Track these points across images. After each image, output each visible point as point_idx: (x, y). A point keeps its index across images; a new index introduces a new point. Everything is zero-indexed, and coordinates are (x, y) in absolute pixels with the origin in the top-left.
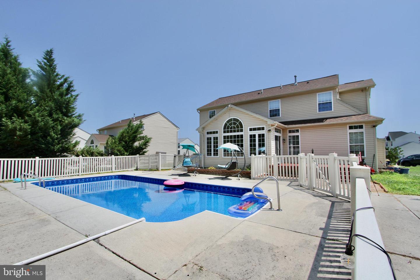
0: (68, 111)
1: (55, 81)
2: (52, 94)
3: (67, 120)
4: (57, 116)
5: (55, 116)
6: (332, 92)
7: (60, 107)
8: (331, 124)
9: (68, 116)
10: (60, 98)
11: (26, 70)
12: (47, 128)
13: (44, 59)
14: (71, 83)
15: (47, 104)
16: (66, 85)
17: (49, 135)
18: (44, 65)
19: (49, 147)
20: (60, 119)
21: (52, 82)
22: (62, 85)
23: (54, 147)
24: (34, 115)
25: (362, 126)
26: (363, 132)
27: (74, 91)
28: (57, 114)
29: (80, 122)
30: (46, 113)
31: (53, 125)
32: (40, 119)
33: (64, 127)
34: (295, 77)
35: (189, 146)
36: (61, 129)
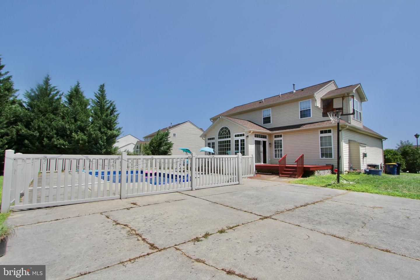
0: (111, 126)
1: (104, 106)
2: (102, 115)
3: (110, 132)
4: (104, 130)
5: (102, 130)
6: (311, 100)
7: (106, 123)
8: (305, 129)
9: (111, 130)
10: (105, 118)
11: (88, 100)
12: (98, 138)
13: (99, 91)
14: (114, 106)
15: (98, 122)
16: (111, 108)
17: (99, 143)
18: (98, 95)
19: (99, 151)
20: (106, 132)
21: (102, 107)
22: (109, 108)
23: (102, 151)
24: (90, 130)
25: (331, 130)
26: (331, 136)
27: (117, 111)
28: (104, 128)
29: (119, 133)
30: (97, 128)
31: (101, 136)
32: (93, 133)
33: (108, 137)
34: (294, 85)
35: (187, 149)
36: (106, 139)
